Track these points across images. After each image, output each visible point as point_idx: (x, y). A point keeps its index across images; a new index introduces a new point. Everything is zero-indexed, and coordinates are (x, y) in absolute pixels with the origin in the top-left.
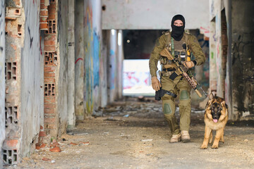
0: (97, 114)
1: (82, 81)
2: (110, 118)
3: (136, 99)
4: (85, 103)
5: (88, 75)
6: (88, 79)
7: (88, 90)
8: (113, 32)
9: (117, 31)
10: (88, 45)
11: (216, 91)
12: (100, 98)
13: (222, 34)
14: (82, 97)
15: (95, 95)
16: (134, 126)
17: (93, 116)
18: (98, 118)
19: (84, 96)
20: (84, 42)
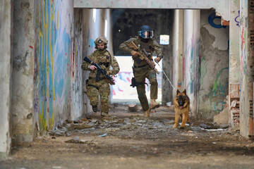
1: (32, 81)
2: (77, 138)
10: (45, 26)
11: (238, 99)
13: (249, 13)
14: (31, 106)
19: (35, 105)
20: (37, 21)
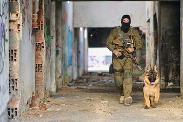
0: (71, 84)
1: (61, 62)
2: (79, 87)
3: (96, 74)
4: (63, 77)
5: (64, 58)
6: (64, 61)
7: (64, 68)
8: (81, 29)
9: (84, 28)
10: (65, 38)
12: (73, 74)
13: (154, 30)
14: (61, 73)
15: (69, 71)
16: (96, 92)
17: (68, 85)
18: (71, 87)
19: (62, 72)
20: (62, 36)
